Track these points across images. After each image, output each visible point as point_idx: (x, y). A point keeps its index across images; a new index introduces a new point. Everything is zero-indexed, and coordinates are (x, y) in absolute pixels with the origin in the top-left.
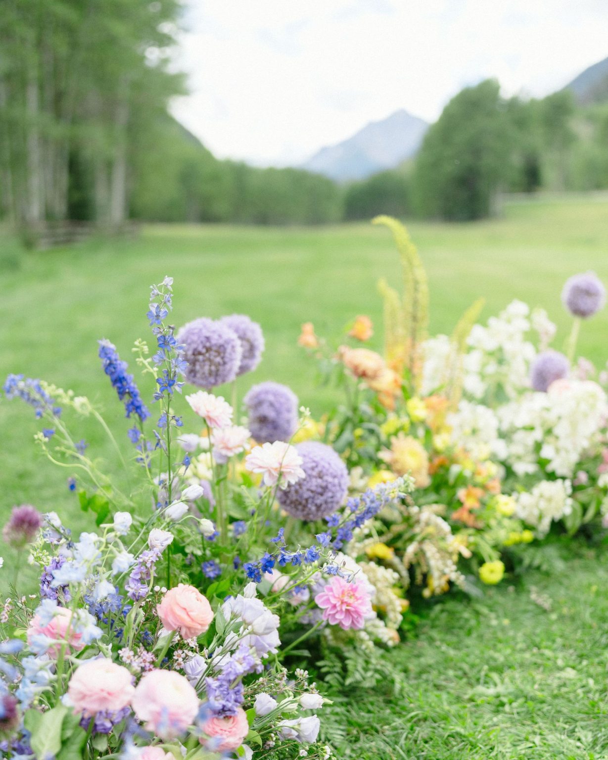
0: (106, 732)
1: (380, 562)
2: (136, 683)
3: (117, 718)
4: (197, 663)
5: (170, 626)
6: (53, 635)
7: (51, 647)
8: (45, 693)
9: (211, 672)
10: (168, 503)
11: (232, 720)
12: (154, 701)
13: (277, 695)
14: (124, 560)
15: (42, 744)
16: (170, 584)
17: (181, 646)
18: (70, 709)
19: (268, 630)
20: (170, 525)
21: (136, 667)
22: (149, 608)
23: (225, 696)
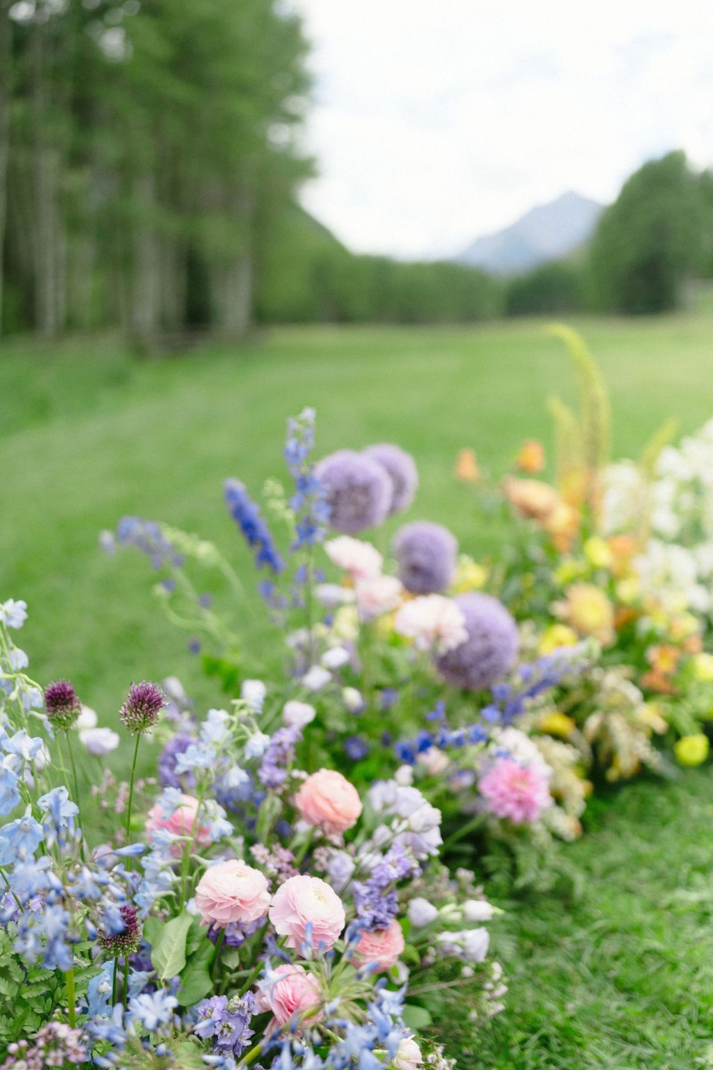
0: (237, 945)
1: (557, 737)
2: (273, 889)
3: (250, 930)
4: (342, 863)
5: (309, 820)
6: (177, 829)
7: (174, 844)
8: (168, 898)
9: (360, 874)
10: (306, 670)
11: (383, 934)
12: (295, 912)
13: (437, 902)
14: (258, 742)
15: (165, 960)
16: (310, 766)
17: (322, 842)
18: (197, 918)
19: (427, 827)
20: (310, 698)
21: (272, 868)
22: (285, 797)
23: (376, 905)
